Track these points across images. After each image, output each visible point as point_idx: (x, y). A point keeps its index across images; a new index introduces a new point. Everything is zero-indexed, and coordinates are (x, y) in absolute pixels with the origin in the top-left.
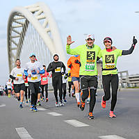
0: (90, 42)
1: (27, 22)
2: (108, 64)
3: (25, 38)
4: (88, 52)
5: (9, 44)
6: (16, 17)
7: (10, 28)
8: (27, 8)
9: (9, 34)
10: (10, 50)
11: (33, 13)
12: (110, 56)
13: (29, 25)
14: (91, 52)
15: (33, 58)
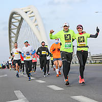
0: (66, 28)
1: (22, 19)
2: (80, 43)
3: (21, 30)
4: (65, 35)
5: (10, 34)
6: (14, 16)
7: (10, 23)
8: (22, 10)
9: (10, 27)
10: (10, 38)
11: (26, 12)
12: (81, 37)
13: (23, 21)
14: (68, 35)
15: (27, 44)
